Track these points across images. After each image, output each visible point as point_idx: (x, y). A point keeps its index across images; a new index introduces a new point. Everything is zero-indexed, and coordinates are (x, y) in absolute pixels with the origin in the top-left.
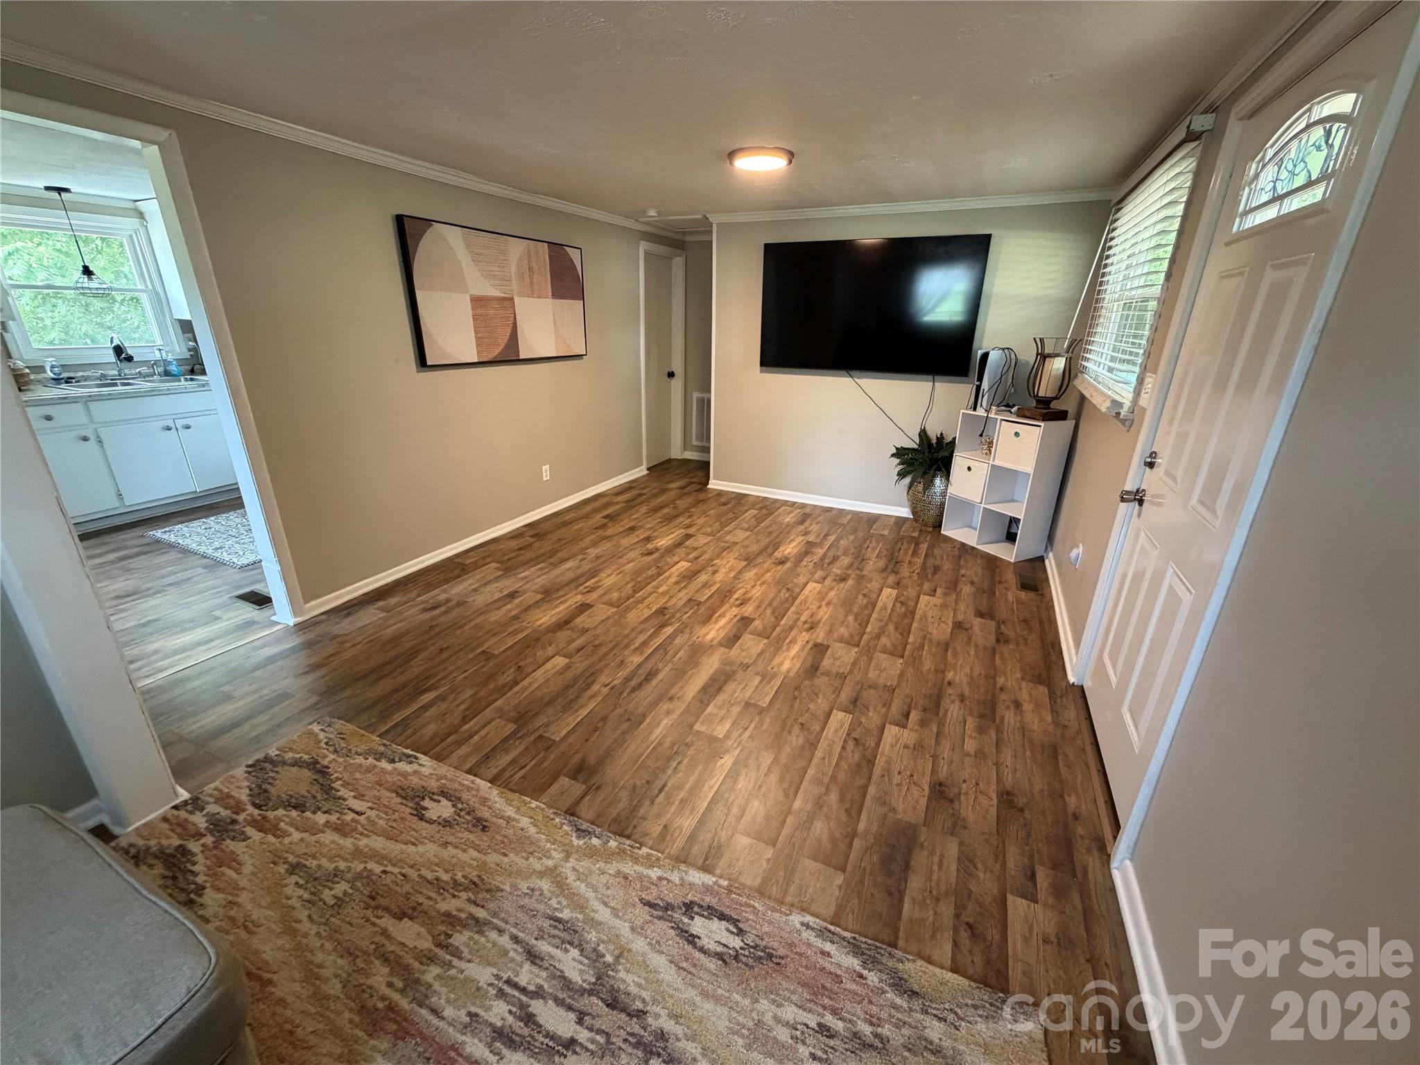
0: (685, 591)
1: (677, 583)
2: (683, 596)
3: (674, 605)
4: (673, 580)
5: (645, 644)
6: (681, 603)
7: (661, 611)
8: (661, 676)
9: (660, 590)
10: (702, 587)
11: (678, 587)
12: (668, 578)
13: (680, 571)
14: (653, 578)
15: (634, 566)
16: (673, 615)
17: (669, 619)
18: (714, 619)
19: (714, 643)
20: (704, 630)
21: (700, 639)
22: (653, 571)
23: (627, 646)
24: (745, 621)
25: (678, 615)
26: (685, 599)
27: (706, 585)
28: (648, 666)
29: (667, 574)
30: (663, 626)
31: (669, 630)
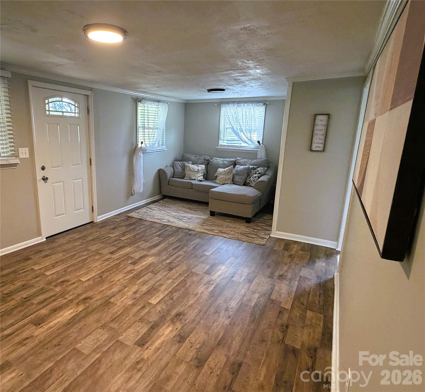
0: (158, 279)
1: (161, 285)
2: (159, 277)
3: (164, 272)
4: (163, 287)
5: (177, 257)
6: (160, 273)
7: (171, 269)
8: (172, 248)
9: (170, 281)
10: (147, 281)
11: (161, 282)
12: (166, 289)
13: (157, 295)
14: (175, 290)
15: (188, 301)
16: (166, 267)
17: (167, 266)
18: (148, 264)
19: (151, 256)
20: (153, 261)
21: (156, 258)
22: (176, 295)
23: (184, 257)
24: (134, 263)
25: (163, 267)
26: (158, 275)
27: (145, 283)
28: (176, 251)
29: (166, 293)
30: (170, 263)
31: (168, 261)
